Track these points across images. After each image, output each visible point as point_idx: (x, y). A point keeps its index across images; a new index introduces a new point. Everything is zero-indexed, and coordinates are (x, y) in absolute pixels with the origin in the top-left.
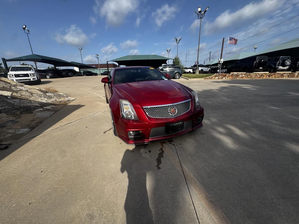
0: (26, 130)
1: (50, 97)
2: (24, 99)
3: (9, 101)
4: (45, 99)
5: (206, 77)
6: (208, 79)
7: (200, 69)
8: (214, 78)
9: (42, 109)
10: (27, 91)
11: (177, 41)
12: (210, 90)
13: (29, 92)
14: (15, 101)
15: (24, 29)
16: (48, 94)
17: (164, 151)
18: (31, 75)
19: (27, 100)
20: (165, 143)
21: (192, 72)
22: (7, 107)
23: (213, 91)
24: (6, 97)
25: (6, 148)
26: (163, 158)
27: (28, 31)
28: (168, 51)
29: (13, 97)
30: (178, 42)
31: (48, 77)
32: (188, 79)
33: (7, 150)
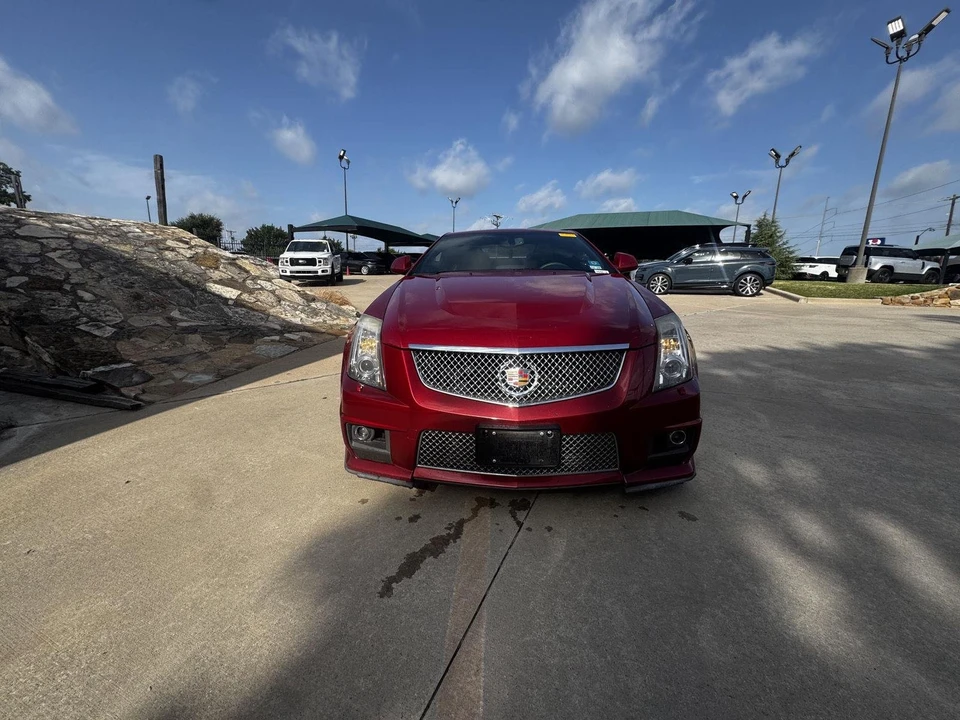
0: (206, 378)
1: (315, 313)
2: (257, 311)
3: (226, 309)
4: (303, 316)
5: (898, 294)
6: (903, 304)
7: (877, 263)
8: (943, 301)
9: (277, 338)
10: (273, 292)
11: (777, 161)
12: (877, 348)
13: (275, 296)
14: (237, 312)
15: (341, 158)
16: (313, 305)
17: (463, 537)
18: (320, 262)
19: (263, 312)
20: (493, 504)
21: (835, 275)
22: (213, 322)
23: (896, 352)
24: (225, 300)
25: (136, 408)
26: (435, 557)
27: (348, 162)
28: (736, 197)
29: (238, 303)
30: (782, 162)
31: (364, 270)
32: (797, 300)
33: (133, 414)
